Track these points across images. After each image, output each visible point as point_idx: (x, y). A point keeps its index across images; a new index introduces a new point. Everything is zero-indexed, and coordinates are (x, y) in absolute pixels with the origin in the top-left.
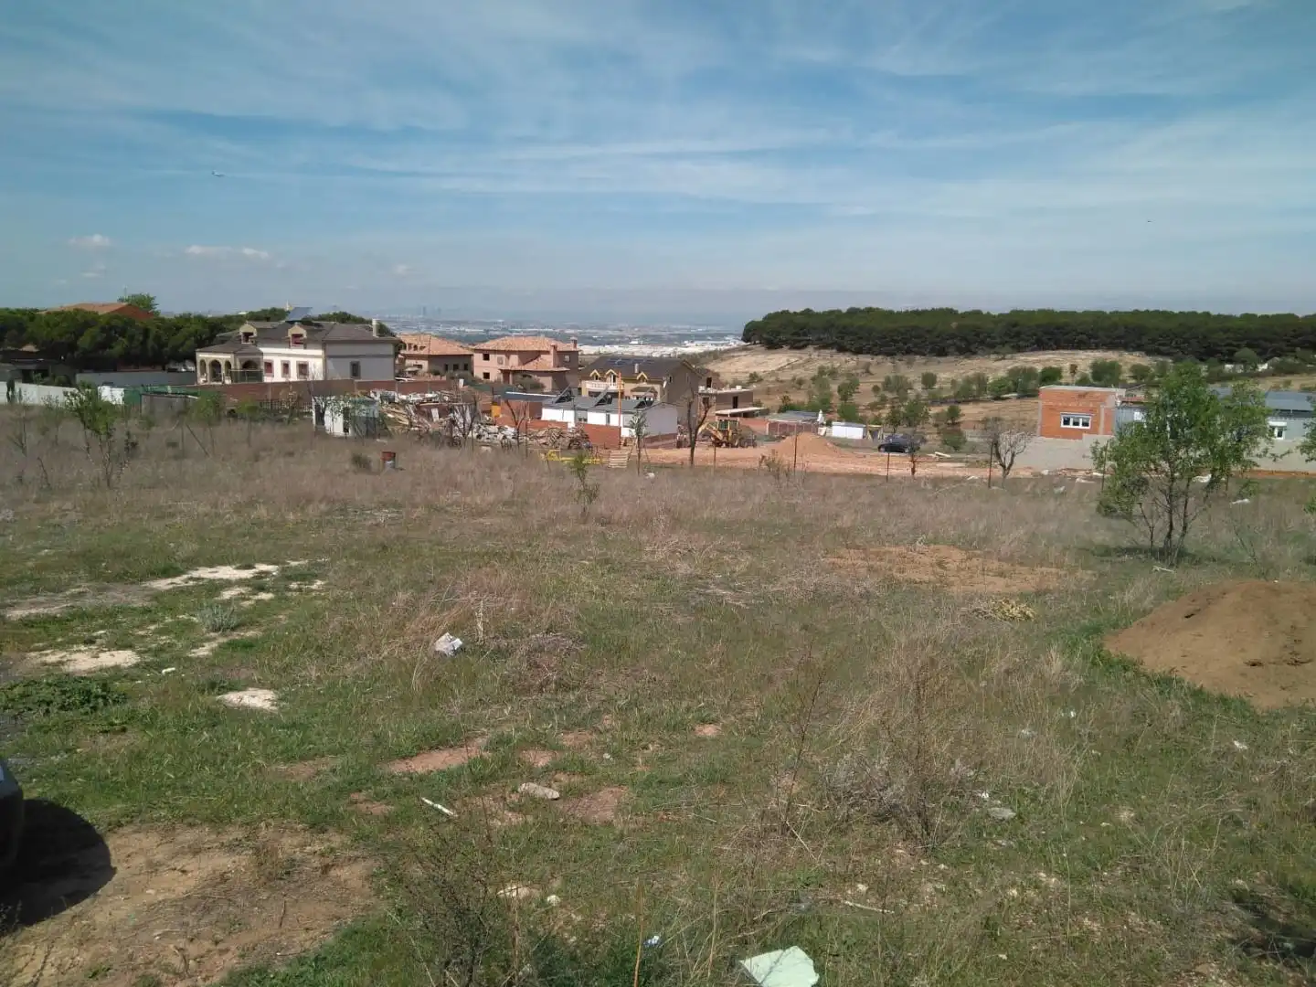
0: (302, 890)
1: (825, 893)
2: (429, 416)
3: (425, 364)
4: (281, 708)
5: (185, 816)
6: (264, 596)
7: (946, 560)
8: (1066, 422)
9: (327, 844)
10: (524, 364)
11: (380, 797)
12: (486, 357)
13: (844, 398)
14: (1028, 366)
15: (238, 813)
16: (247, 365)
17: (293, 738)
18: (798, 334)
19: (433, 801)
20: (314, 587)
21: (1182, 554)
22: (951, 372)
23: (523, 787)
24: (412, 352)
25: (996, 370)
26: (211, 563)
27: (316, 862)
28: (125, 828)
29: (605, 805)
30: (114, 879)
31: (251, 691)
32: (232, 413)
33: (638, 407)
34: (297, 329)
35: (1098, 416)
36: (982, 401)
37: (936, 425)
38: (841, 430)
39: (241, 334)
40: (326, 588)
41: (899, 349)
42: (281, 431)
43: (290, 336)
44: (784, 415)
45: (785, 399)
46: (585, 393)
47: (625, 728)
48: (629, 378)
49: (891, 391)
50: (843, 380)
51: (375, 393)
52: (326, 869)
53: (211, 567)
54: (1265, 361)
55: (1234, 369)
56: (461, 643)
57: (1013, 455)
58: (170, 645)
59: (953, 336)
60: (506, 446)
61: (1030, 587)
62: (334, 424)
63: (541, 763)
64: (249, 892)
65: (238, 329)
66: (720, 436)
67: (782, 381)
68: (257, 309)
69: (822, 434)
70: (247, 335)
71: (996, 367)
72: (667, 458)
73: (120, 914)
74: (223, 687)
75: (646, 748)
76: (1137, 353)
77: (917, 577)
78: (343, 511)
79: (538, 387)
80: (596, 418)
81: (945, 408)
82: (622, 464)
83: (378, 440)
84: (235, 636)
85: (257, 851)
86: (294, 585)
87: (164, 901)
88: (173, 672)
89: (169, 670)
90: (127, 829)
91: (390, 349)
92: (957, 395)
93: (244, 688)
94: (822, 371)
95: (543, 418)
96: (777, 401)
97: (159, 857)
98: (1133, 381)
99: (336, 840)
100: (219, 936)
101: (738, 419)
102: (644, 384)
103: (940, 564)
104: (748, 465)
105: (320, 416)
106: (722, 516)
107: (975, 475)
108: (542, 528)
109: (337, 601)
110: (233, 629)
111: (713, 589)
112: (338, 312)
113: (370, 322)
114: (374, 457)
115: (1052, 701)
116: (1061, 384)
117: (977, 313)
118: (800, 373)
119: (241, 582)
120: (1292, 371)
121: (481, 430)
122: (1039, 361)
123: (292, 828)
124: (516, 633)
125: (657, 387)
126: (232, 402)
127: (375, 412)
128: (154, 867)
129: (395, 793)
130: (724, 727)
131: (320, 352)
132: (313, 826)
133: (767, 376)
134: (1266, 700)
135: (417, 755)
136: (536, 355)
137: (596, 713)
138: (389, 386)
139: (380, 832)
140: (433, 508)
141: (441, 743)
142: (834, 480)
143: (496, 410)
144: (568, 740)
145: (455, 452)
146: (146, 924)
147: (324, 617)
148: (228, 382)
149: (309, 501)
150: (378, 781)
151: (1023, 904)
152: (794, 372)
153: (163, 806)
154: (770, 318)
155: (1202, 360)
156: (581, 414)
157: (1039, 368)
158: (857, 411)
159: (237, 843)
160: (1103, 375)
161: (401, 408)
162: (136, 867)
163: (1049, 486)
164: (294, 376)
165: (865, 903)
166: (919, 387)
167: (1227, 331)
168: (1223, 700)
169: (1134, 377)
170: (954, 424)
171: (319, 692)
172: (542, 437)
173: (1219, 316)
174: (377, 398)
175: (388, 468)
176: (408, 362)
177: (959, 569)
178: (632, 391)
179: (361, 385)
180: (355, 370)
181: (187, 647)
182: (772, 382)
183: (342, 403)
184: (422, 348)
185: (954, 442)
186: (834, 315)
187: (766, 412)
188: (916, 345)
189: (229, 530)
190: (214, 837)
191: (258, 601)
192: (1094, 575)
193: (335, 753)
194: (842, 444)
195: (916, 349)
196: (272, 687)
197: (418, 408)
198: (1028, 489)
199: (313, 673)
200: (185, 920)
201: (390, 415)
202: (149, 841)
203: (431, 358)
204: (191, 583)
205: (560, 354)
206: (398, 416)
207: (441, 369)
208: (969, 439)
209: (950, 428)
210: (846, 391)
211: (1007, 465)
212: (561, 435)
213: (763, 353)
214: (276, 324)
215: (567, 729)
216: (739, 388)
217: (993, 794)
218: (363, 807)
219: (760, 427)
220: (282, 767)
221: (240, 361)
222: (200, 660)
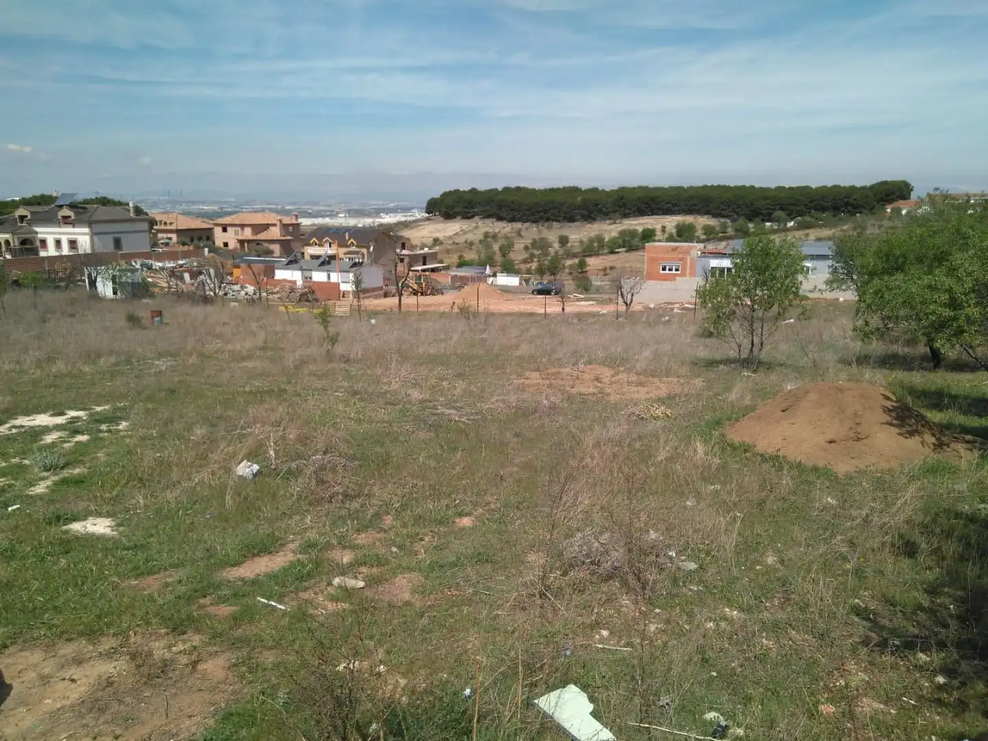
0: (179, 685)
1: (580, 641)
2: (182, 279)
3: (174, 237)
4: (120, 533)
5: (62, 633)
6: (80, 438)
7: (601, 376)
8: (664, 269)
9: (189, 644)
10: (256, 234)
11: (224, 600)
12: (225, 230)
13: (504, 255)
14: (632, 228)
15: (108, 625)
16: (23, 242)
17: (138, 557)
18: (467, 207)
19: (267, 599)
20: (121, 427)
21: (760, 363)
22: (579, 234)
23: (336, 581)
24: (163, 227)
25: (610, 231)
26: (27, 413)
27: (184, 660)
28: (11, 648)
29: (402, 588)
30: (12, 693)
31: (91, 520)
32: (16, 283)
33: (351, 267)
34: (66, 212)
35: (684, 264)
36: (602, 255)
37: (571, 274)
38: (503, 280)
39: (17, 217)
40: (132, 428)
41: (541, 218)
42: (60, 296)
43: (60, 217)
44: (460, 269)
45: (461, 257)
46: (307, 257)
47: (404, 525)
48: (343, 244)
49: (537, 250)
50: (501, 242)
51: (136, 262)
52: (195, 664)
53: (29, 416)
54: (792, 219)
55: (772, 226)
56: (258, 468)
57: (632, 295)
58: (10, 486)
59: (580, 208)
60: (251, 302)
61: (663, 392)
62: (105, 288)
63: (346, 560)
64: (135, 691)
65: (13, 212)
66: (415, 287)
67: (458, 244)
68: (28, 195)
69: (490, 283)
70: (22, 218)
71: (610, 230)
72: (378, 305)
73: (27, 723)
74: (67, 519)
75: (422, 540)
76: (706, 216)
77: (584, 390)
78: (128, 362)
79: (269, 253)
80: (319, 276)
81: (576, 261)
82: (344, 312)
83: (144, 301)
84: (66, 473)
85: (133, 657)
86: (104, 427)
87: (62, 707)
88: (18, 508)
89: (15, 507)
90: (12, 649)
91: (145, 226)
92: (584, 251)
93: (85, 518)
94: (486, 235)
95: (276, 278)
96: (455, 259)
97: (47, 671)
98: (705, 237)
99: (196, 639)
100: (118, 732)
101: (427, 273)
102: (354, 249)
103: (598, 379)
104: (442, 309)
105: (93, 283)
106: (433, 351)
107: (604, 310)
108: (297, 368)
109: (143, 438)
110: (62, 468)
111: (441, 410)
112: (99, 196)
113: (128, 204)
114: (144, 314)
115: (704, 479)
116: (655, 241)
117: (595, 190)
118: (470, 237)
119: (58, 427)
120: (809, 226)
121: (227, 289)
122: (639, 224)
123: (156, 633)
124: (299, 456)
125: (364, 251)
126: (15, 273)
127: (138, 277)
128: (45, 680)
129: (235, 595)
130: (476, 517)
131: (87, 230)
132: (174, 630)
133: (445, 240)
134: (843, 467)
135: (243, 562)
136: (266, 227)
137: (377, 515)
138: (147, 256)
139: (230, 629)
140: (204, 357)
141: (260, 551)
142: (509, 318)
143: (236, 272)
144: (362, 539)
145: (209, 308)
146: (50, 730)
147: (137, 452)
148: (8, 257)
149: (99, 356)
150: (218, 587)
151: (719, 633)
152: (465, 237)
153: (41, 626)
154: (446, 195)
155: (751, 220)
156: (307, 273)
157: (640, 229)
158: (513, 265)
159: (112, 651)
160: (684, 233)
161: (159, 273)
162: (29, 682)
163: (658, 316)
164: (66, 250)
165: (609, 645)
166: (557, 245)
167: (766, 198)
168: (815, 469)
169: (705, 234)
170: (582, 272)
171: (149, 516)
172: (277, 293)
173: (761, 188)
174: (138, 266)
175: (156, 324)
176: (160, 235)
177: (612, 383)
178: (345, 254)
179: (124, 256)
180: (117, 243)
181: (25, 486)
182: (450, 244)
183: (111, 271)
184: (171, 224)
185: (584, 286)
186: (493, 193)
187: (447, 268)
188: (552, 214)
189: (35, 383)
190: (91, 648)
191: (77, 442)
192: (704, 381)
193: (176, 566)
194: (506, 290)
195: (552, 217)
196: (108, 515)
197: (173, 273)
198: (644, 319)
199: (141, 501)
200: (84, 722)
201: (150, 280)
202: (36, 656)
203: (179, 232)
204: (14, 431)
205: (285, 227)
206: (156, 280)
207: (188, 241)
208: (594, 283)
209: (580, 275)
210: (505, 251)
211: (628, 303)
212: (292, 290)
213: (442, 222)
214: (46, 208)
215: (358, 531)
216: (426, 249)
217: (679, 553)
218: (211, 610)
219: (444, 279)
220: (134, 582)
221: (18, 238)
222: (40, 497)
